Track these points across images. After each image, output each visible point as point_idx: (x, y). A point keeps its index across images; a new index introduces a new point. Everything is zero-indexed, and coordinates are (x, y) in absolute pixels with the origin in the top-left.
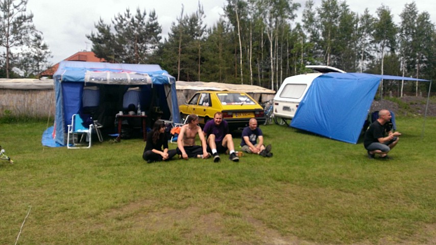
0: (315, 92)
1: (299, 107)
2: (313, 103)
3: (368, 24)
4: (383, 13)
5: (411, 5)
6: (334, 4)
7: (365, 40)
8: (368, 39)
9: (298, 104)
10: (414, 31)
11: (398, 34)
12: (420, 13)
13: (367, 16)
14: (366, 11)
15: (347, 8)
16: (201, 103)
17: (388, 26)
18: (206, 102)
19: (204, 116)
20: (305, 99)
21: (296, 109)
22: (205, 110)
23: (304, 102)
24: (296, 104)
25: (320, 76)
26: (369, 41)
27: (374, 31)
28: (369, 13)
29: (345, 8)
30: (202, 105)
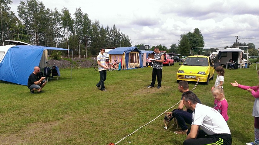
0: (9, 57)
2: (8, 64)
3: (58, 17)
4: (66, 12)
5: (79, 9)
6: (36, 3)
7: (57, 26)
8: (59, 25)
10: (82, 23)
11: (75, 24)
12: (84, 14)
13: (57, 13)
14: (56, 9)
15: (43, 6)
17: (68, 19)
20: (3, 62)
23: (3, 63)
25: (12, 47)
26: (59, 27)
27: (62, 21)
28: (57, 11)
29: (42, 6)
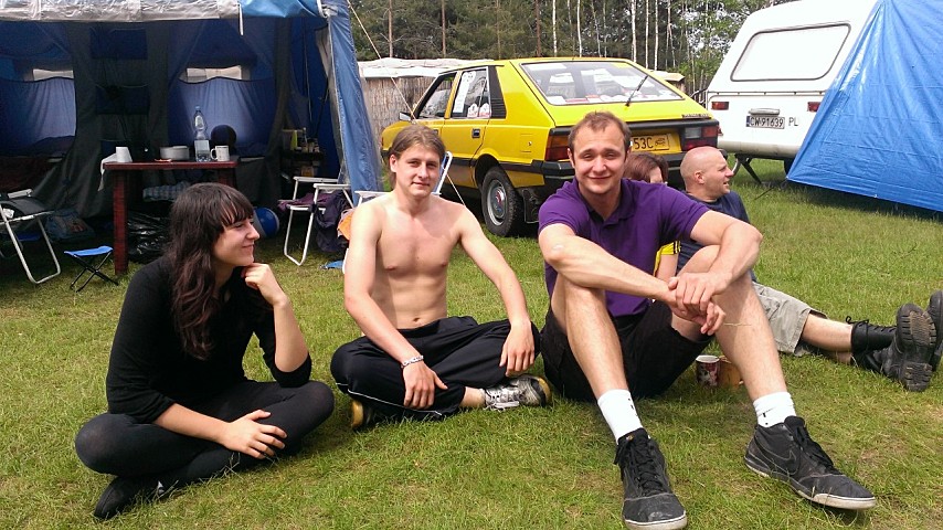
1: (822, 110)
9: (819, 99)
16: (459, 109)
18: (481, 101)
19: (476, 157)
20: (851, 79)
21: (809, 118)
22: (476, 134)
23: (844, 87)
24: (804, 102)
30: (464, 114)
